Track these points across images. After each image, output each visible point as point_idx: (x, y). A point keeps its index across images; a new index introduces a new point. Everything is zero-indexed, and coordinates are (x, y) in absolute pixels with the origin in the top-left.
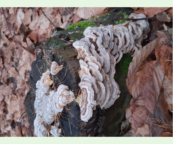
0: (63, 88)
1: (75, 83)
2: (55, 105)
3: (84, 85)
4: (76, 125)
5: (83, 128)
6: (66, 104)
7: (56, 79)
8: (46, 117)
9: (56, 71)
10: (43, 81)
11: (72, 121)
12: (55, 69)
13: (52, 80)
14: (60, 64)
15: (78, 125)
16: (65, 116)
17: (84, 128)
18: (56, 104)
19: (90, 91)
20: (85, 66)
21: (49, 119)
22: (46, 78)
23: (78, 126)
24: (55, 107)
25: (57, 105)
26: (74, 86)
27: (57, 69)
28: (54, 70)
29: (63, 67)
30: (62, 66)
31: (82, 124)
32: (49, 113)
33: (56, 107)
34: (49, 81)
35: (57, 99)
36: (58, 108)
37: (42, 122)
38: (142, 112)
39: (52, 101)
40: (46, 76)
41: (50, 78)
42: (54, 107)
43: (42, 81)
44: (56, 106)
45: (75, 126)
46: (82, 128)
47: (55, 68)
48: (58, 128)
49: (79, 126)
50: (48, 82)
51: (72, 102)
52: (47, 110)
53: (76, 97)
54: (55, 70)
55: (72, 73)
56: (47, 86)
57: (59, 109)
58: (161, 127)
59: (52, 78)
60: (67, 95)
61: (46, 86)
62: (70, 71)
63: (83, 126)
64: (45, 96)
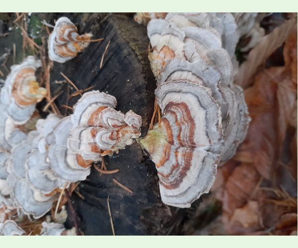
0: (97, 103)
1: (140, 87)
2: (63, 159)
3: (179, 92)
4: (139, 217)
5: (162, 226)
6: (103, 155)
7: (61, 82)
8: (24, 196)
9: (69, 51)
10: (14, 89)
11: (121, 206)
12: (65, 45)
13: (44, 86)
14: (82, 29)
15: (142, 217)
16: (89, 192)
17: (165, 226)
18: (66, 155)
19: (204, 108)
20: (173, 37)
21: (37, 202)
22: (23, 82)
23: (143, 221)
24: (62, 165)
25: (71, 160)
26: (137, 96)
27: (71, 46)
28: (61, 46)
29: (92, 38)
30: (89, 35)
31: (156, 215)
32: (36, 184)
33: (68, 166)
34: (35, 88)
35: (75, 138)
36: (75, 169)
37: (7, 211)
38: (245, 176)
39: (52, 148)
40: (22, 74)
41: (38, 80)
42: (58, 166)
43: (10, 88)
44: (66, 162)
45: (130, 223)
46: (158, 225)
47: (63, 40)
48: (64, 229)
49: (148, 220)
50: (31, 92)
51: (127, 147)
52: (31, 176)
53: (144, 130)
54: (64, 49)
55: (129, 54)
56: (26, 104)
57: (77, 172)
58: (279, 206)
59: (45, 81)
60: (114, 126)
61: (22, 102)
62: (122, 50)
63: (162, 222)
64: (20, 135)
